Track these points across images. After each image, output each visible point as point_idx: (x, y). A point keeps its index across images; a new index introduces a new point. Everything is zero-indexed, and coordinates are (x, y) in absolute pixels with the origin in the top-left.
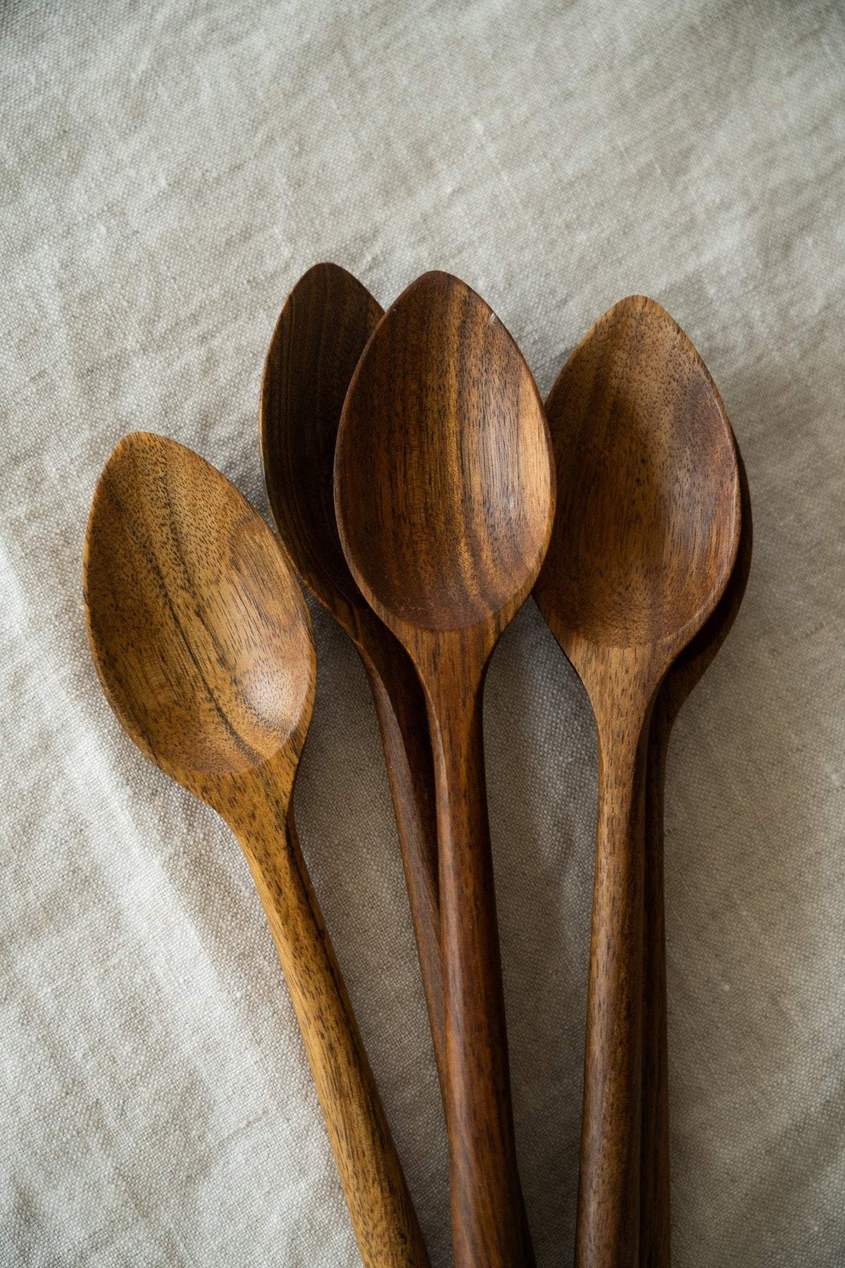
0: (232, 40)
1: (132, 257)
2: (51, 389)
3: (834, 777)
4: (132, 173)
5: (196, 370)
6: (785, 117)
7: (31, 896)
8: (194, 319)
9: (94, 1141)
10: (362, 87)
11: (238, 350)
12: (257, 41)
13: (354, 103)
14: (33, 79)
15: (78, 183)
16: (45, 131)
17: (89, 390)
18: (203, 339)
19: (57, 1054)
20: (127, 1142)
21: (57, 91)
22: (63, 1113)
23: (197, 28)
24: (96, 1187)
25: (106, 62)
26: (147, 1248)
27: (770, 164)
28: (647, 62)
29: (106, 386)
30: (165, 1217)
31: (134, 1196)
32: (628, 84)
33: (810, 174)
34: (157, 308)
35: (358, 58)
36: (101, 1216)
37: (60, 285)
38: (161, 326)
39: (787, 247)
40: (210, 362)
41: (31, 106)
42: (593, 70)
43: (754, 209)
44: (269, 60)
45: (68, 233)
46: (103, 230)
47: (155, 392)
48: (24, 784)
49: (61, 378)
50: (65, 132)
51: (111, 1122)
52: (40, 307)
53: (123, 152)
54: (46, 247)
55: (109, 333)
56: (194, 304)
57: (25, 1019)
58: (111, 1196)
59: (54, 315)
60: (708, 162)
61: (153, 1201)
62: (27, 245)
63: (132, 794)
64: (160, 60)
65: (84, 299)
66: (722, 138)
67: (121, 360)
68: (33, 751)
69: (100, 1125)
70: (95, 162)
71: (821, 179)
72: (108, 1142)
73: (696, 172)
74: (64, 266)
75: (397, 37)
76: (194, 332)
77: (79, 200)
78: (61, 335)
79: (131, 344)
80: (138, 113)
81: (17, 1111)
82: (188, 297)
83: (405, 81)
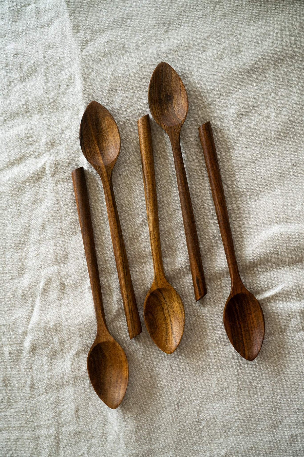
0: (159, 43)
1: (126, 74)
2: (103, 91)
3: (212, 212)
4: (132, 59)
5: (129, 97)
6: (251, 94)
7: (65, 176)
8: (133, 88)
9: (59, 221)
10: (178, 60)
11: (138, 97)
12: (163, 45)
13: (176, 62)
14: (122, 37)
15: (122, 57)
16: (120, 47)
17: (109, 94)
18: (133, 93)
19: (59, 203)
20: (64, 223)
21: (125, 40)
22: (56, 214)
23: (154, 38)
24: (56, 228)
25: (135, 39)
26: (61, 242)
27: (245, 101)
28: (230, 74)
29: (113, 94)
30: (66, 238)
31: (62, 233)
32: (225, 77)
33: (251, 105)
34: (127, 84)
35: (180, 54)
36: (55, 233)
37: (112, 74)
38: (126, 87)
39: (242, 117)
40: (132, 97)
41: (120, 41)
42: (220, 72)
43: (239, 108)
44: (164, 49)
45: (117, 65)
46: (123, 67)
47: (121, 98)
48: (71, 156)
49: (106, 89)
50: (124, 48)
51: (63, 219)
52: (107, 76)
53: (132, 55)
54: (112, 66)
55: (117, 85)
56: (134, 86)
57: (56, 195)
58: (58, 231)
59: (109, 78)
60: (234, 96)
61: (65, 235)
62: (109, 65)
63: (88, 165)
64: (145, 42)
65: (115, 78)
66: (238, 93)
67: (117, 91)
68: (75, 151)
69: (61, 218)
70: (127, 55)
71: (253, 107)
72: (61, 222)
73: (231, 97)
74: (114, 71)
75: (188, 53)
76: (132, 91)
77: (121, 61)
78: (108, 82)
79: (120, 88)
80: (137, 50)
81: (48, 210)
82: (133, 84)
83: (186, 62)
